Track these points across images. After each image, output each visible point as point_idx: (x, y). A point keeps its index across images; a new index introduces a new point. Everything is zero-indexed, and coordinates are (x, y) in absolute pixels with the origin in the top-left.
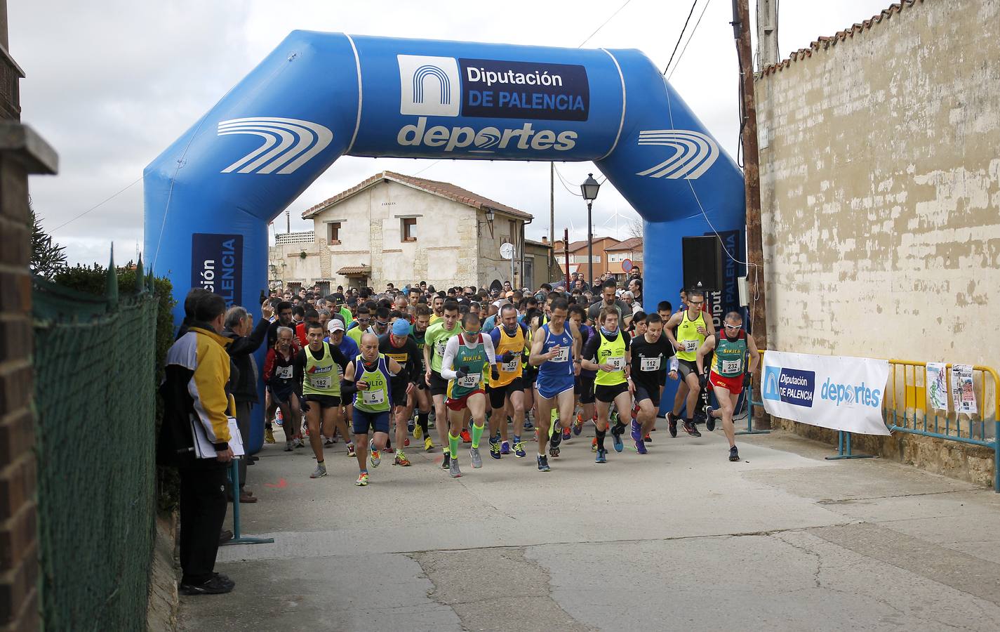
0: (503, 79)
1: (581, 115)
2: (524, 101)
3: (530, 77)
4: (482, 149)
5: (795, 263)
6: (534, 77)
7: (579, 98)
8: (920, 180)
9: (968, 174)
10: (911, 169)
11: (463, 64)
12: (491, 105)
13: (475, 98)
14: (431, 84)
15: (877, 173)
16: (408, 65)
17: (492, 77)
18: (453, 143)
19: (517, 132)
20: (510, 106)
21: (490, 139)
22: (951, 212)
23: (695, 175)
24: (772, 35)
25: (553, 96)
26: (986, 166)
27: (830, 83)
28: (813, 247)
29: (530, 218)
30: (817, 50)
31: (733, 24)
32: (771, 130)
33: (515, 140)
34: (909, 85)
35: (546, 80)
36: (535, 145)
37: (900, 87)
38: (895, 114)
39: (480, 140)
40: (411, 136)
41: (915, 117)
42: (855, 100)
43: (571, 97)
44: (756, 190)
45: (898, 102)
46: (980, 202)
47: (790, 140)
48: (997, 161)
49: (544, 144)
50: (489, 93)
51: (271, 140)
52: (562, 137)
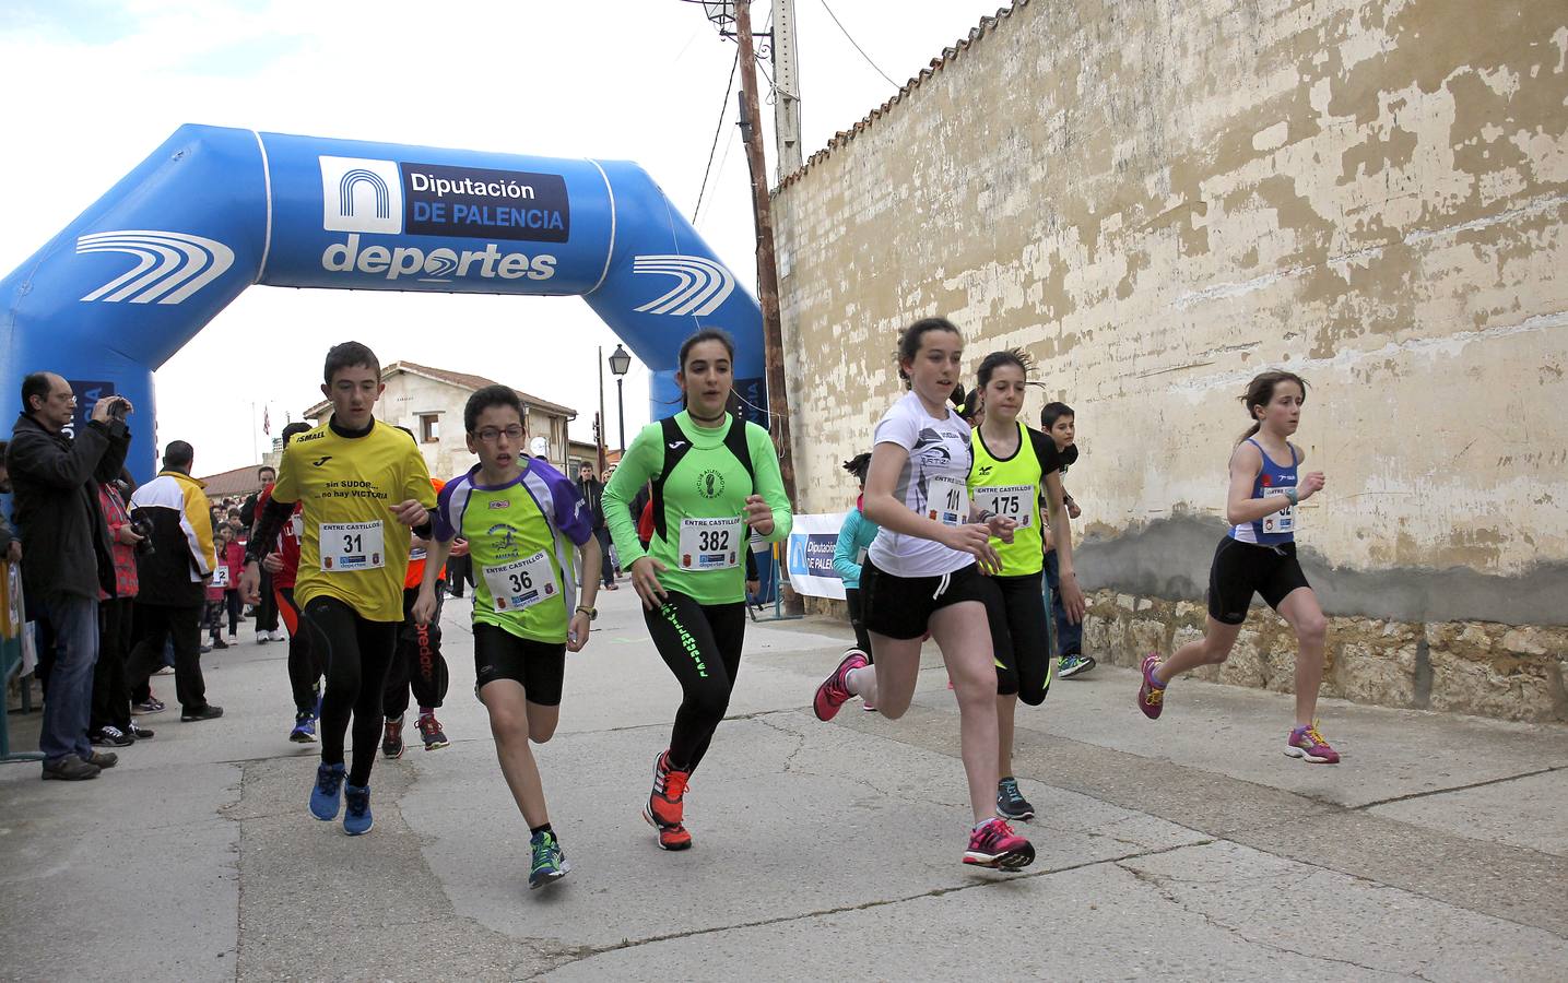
0: (458, 188)
1: (559, 235)
2: (485, 216)
3: (493, 187)
4: (435, 277)
5: (823, 409)
6: (497, 187)
7: (556, 214)
8: (950, 285)
9: (1000, 269)
10: (940, 273)
11: (406, 170)
12: (443, 220)
13: (422, 212)
14: (364, 193)
15: (905, 285)
16: (333, 170)
17: (443, 186)
18: (397, 269)
19: (478, 255)
20: (468, 222)
21: (444, 264)
22: (985, 318)
23: (705, 311)
24: (795, 146)
25: (523, 211)
26: (1019, 257)
27: (850, 186)
28: (841, 387)
29: (574, 414)
30: (835, 148)
31: (741, 124)
32: (791, 253)
33: (477, 265)
34: (933, 173)
35: (514, 191)
36: (503, 271)
37: (924, 177)
38: (920, 211)
39: (432, 265)
40: (340, 258)
41: (942, 209)
42: (878, 201)
43: (546, 212)
44: (775, 324)
45: (922, 195)
46: (1015, 301)
47: (812, 261)
48: (1030, 247)
49: (515, 271)
50: (440, 205)
51: (149, 260)
52: (537, 262)
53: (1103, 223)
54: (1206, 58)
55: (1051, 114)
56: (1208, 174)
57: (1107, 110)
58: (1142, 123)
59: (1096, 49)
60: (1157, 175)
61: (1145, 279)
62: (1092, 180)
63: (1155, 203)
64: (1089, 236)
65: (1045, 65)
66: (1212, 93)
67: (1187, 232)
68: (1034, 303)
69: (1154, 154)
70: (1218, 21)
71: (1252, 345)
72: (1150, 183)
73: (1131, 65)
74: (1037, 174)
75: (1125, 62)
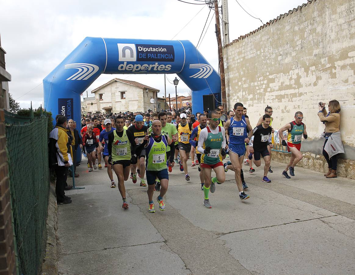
0: (149, 50)
1: (172, 60)
2: (155, 56)
4: (143, 71)
6: (158, 49)
7: (172, 55)
8: (271, 77)
9: (284, 75)
10: (268, 74)
11: (137, 46)
12: (145, 58)
13: (141, 56)
14: (128, 52)
15: (258, 75)
16: (121, 46)
17: (146, 49)
18: (135, 69)
19: (153, 65)
20: (151, 58)
21: (146, 68)
22: (279, 86)
23: (206, 77)
24: (227, 35)
25: (164, 55)
26: (289, 73)
27: (244, 49)
28: (241, 97)
29: (159, 91)
30: (240, 39)
31: (216, 32)
32: (227, 63)
33: (153, 68)
34: (266, 49)
35: (162, 50)
36: (159, 69)
37: (264, 50)
38: (263, 58)
39: (143, 68)
40: (122, 67)
41: (269, 58)
42: (252, 54)
43: (169, 55)
44: (224, 81)
45: (264, 54)
46: (287, 83)
47: (233, 66)
48: (291, 71)
49: (162, 69)
50: (145, 54)
51: (80, 70)
52: (167, 67)
53: (310, 68)
54: (337, 33)
55: (298, 40)
56: (337, 60)
57: (312, 42)
58: (321, 46)
59: (310, 27)
60: (324, 59)
61: (320, 82)
62: (308, 57)
63: (323, 65)
64: (307, 70)
65: (296, 28)
66: (339, 42)
67: (331, 73)
68: (292, 84)
69: (323, 54)
70: (341, 25)
71: (346, 101)
72: (322, 60)
73: (318, 32)
74: (294, 54)
75: (317, 31)
